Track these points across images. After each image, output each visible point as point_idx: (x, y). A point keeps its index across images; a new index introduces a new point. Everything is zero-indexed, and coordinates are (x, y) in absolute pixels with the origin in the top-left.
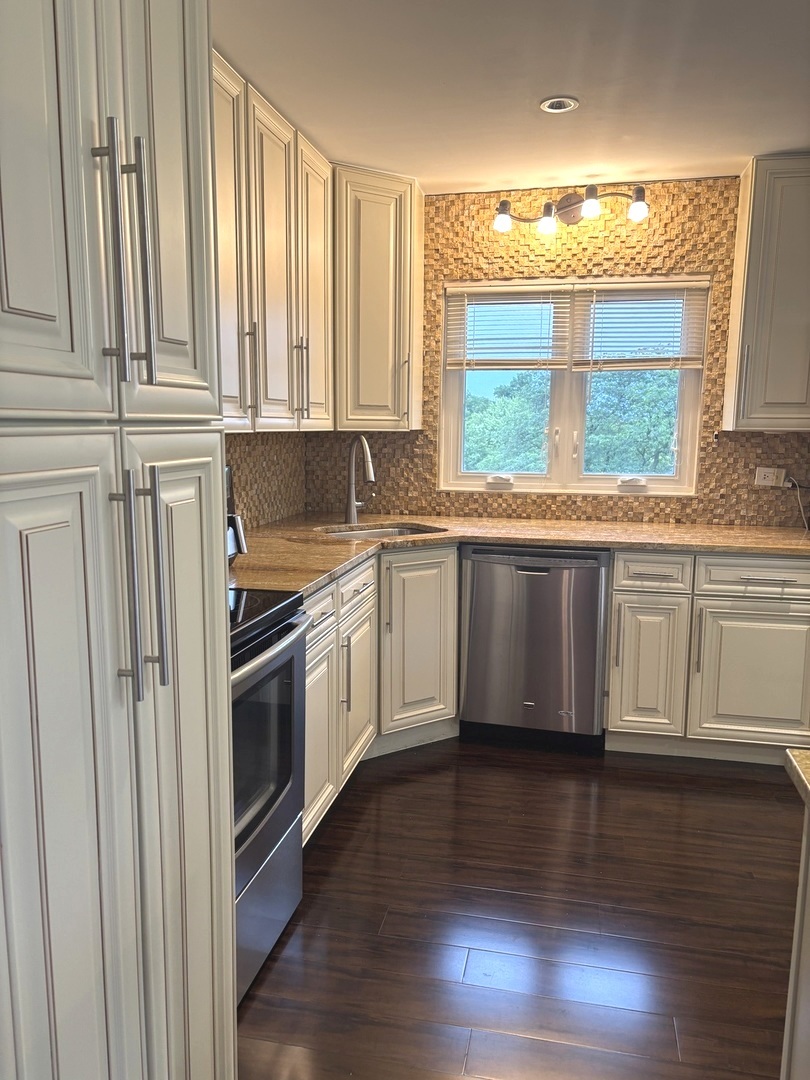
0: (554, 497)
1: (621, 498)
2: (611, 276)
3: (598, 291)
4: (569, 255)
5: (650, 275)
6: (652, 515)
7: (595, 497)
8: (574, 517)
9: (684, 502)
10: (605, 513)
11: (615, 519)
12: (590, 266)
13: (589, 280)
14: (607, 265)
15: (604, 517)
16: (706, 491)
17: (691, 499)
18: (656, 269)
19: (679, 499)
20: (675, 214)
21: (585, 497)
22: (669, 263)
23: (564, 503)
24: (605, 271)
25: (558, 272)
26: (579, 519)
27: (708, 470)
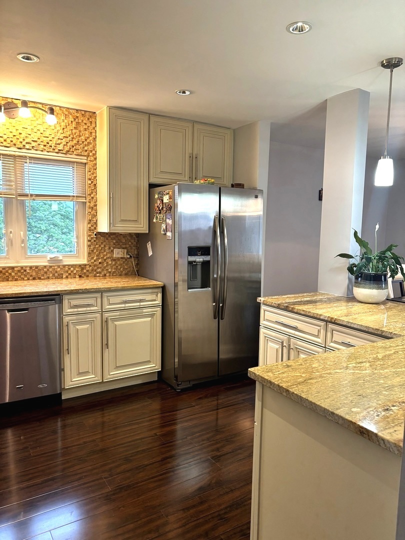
0: (13, 268)
1: (51, 267)
2: (36, 150)
3: (30, 157)
4: (11, 135)
5: (57, 153)
6: (67, 274)
7: (37, 267)
8: (26, 278)
9: (82, 267)
10: (43, 275)
11: (48, 278)
12: (24, 143)
13: (24, 150)
14: (34, 144)
15: (42, 278)
16: (92, 261)
17: (85, 265)
18: (60, 150)
19: (80, 266)
20: (67, 124)
21: (31, 267)
22: (67, 149)
23: (19, 271)
24: (33, 147)
25: (5, 144)
26: (28, 279)
27: (93, 251)
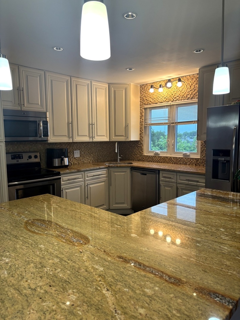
0: (167, 157)
1: (182, 158)
2: (179, 100)
3: (176, 105)
4: (169, 96)
6: (189, 163)
7: (176, 158)
8: (171, 163)
9: (197, 160)
10: (178, 162)
11: (180, 164)
12: (173, 99)
13: (174, 102)
14: (177, 98)
16: (202, 157)
18: (189, 98)
21: (174, 158)
23: (169, 159)
25: (167, 101)
26: (172, 163)
27: (203, 151)
